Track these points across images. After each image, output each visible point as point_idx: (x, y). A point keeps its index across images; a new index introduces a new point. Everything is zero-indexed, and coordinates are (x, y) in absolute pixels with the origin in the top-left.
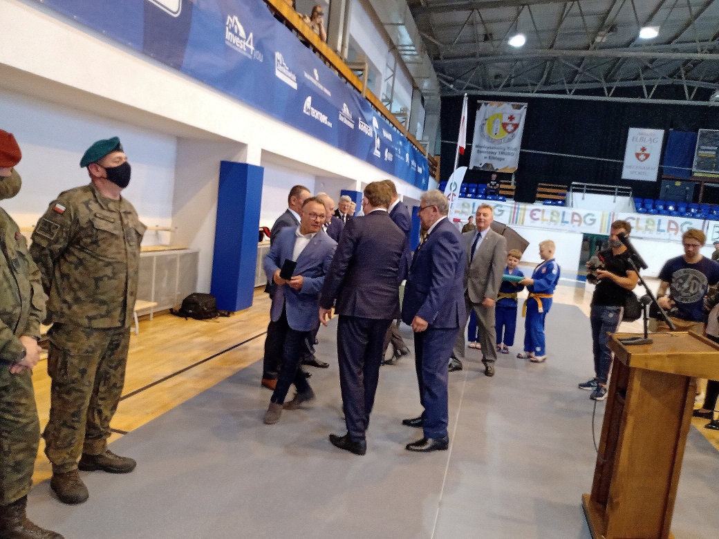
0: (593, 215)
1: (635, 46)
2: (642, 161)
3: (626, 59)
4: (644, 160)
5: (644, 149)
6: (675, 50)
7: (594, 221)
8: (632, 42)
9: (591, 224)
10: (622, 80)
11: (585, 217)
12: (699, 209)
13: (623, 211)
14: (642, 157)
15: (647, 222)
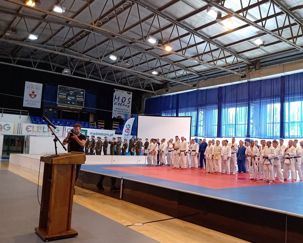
0: (9, 125)
1: (26, 42)
2: (33, 98)
3: (22, 47)
4: (34, 98)
5: (33, 92)
6: (46, 48)
7: (10, 128)
8: (25, 39)
9: (8, 130)
10: (20, 57)
11: (4, 126)
12: (61, 122)
13: (25, 123)
14: (33, 96)
15: (38, 128)
